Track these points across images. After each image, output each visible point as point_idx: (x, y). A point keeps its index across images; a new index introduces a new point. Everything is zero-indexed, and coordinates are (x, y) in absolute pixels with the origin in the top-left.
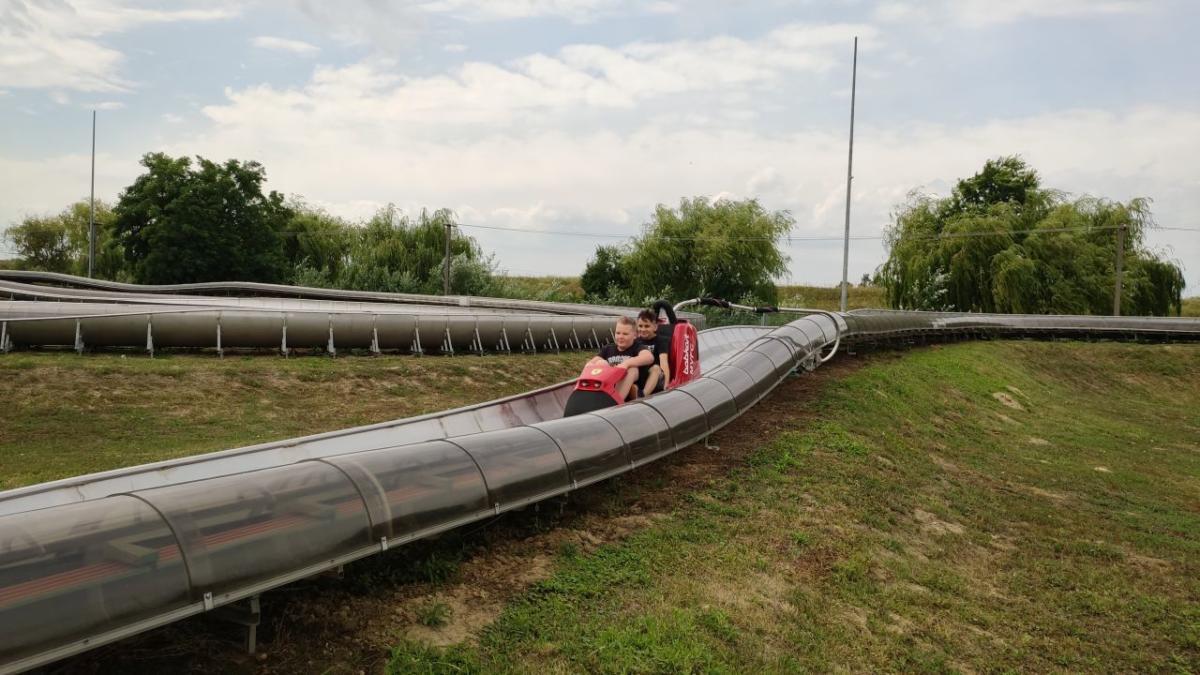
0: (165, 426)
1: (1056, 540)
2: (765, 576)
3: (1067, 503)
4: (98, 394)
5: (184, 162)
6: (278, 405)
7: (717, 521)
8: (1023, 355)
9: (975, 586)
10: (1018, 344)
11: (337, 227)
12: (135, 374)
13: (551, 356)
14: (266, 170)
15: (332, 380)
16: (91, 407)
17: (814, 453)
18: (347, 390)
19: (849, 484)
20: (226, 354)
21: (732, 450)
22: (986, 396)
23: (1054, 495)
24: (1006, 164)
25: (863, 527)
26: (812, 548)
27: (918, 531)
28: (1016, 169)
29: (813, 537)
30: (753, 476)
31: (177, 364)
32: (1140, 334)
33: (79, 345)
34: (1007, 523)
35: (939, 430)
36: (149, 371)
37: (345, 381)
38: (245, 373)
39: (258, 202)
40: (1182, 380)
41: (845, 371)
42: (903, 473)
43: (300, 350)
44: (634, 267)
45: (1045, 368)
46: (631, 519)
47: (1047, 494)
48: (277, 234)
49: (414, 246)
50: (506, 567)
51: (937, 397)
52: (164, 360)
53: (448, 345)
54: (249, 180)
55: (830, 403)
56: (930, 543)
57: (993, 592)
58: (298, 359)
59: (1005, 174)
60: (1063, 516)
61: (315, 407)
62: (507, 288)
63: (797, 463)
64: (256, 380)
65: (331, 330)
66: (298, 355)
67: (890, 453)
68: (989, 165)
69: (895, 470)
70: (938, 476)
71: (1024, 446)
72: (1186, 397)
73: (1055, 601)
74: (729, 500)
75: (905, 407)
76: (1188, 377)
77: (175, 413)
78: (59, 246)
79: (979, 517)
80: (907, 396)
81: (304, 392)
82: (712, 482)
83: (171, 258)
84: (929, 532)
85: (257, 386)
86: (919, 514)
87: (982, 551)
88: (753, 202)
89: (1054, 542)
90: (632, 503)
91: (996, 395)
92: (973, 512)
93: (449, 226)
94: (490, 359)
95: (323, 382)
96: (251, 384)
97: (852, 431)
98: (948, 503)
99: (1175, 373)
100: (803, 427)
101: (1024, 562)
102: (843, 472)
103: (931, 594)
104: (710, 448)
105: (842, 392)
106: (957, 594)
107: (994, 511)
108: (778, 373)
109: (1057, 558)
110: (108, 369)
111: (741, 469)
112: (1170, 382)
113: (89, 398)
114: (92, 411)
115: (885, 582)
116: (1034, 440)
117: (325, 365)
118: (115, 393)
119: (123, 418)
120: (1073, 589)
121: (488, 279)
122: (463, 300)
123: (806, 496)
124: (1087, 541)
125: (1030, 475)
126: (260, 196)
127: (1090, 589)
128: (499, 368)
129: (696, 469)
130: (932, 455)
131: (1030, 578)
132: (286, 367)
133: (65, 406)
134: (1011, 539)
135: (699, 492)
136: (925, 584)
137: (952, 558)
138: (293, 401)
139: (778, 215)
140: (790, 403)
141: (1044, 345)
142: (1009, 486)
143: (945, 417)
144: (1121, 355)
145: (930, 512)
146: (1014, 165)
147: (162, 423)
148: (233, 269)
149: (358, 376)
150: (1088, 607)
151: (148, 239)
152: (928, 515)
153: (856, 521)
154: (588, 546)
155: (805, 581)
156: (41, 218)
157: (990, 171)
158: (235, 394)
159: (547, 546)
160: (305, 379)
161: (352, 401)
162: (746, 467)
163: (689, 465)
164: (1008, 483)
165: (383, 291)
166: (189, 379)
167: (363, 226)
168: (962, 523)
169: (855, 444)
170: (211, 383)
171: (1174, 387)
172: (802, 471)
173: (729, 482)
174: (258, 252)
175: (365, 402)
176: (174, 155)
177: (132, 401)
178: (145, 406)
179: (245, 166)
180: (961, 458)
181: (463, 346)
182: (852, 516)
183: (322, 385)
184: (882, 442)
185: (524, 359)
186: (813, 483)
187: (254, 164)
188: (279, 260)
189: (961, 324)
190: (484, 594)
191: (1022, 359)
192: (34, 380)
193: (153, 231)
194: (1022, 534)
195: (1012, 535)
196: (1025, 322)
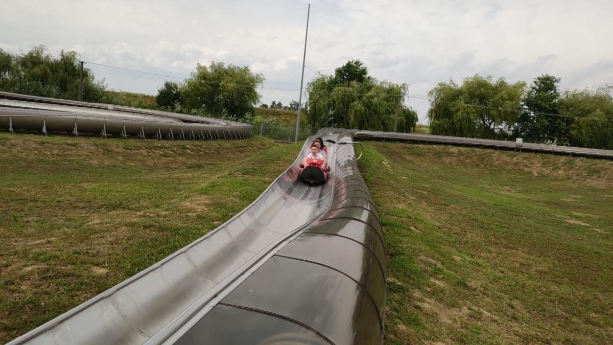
12: (56, 144)
15: (137, 150)
18: (146, 154)
24: (356, 63)
32: (410, 140)
36: (60, 143)
37: (143, 150)
38: (102, 145)
40: (424, 158)
44: (187, 94)
47: (421, 192)
59: (356, 68)
72: (426, 164)
76: (426, 157)
77: (92, 162)
81: (130, 154)
91: (383, 162)
95: (134, 150)
99: (422, 155)
112: (420, 158)
118: (55, 152)
125: (413, 187)
128: (197, 146)
139: (258, 75)
144: (405, 148)
146: (358, 63)
160: (127, 149)
171: (422, 161)
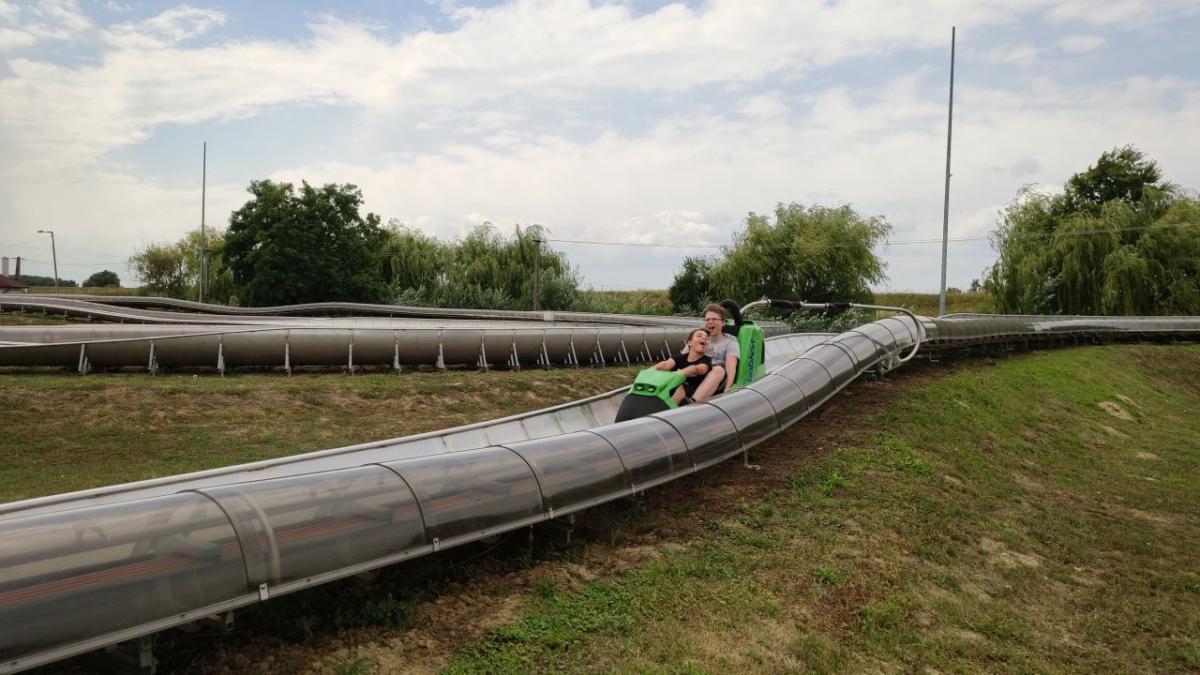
0: (219, 445)
1: (1154, 573)
2: (773, 623)
3: (1171, 528)
4: (161, 414)
5: (289, 187)
6: (336, 424)
7: (736, 553)
8: (1139, 361)
9: (1044, 631)
10: (1133, 349)
11: (433, 247)
12: (201, 393)
13: (620, 369)
14: (362, 193)
15: (393, 397)
16: (152, 428)
17: (870, 473)
18: (407, 407)
19: (904, 508)
20: (294, 373)
21: (777, 470)
22: (1091, 406)
23: (1156, 519)
24: (1122, 156)
25: (913, 560)
26: (840, 586)
27: (983, 564)
28: (1133, 161)
29: (844, 573)
30: (794, 499)
31: (242, 383)
33: (153, 366)
34: (1097, 552)
35: (1030, 445)
36: (214, 390)
37: (407, 398)
38: (308, 391)
39: (356, 224)
41: (926, 380)
42: (975, 495)
43: (368, 368)
44: (723, 277)
45: (1163, 374)
46: (636, 551)
47: (1148, 518)
48: (374, 255)
49: (506, 264)
50: (471, 609)
51: (1032, 408)
52: (233, 379)
53: (515, 360)
54: (347, 203)
55: (898, 415)
56: (996, 578)
57: (1066, 639)
58: (364, 376)
59: (1121, 167)
60: (1166, 544)
61: (372, 425)
62: (593, 303)
63: (846, 483)
64: (318, 398)
65: (397, 346)
66: (366, 372)
67: (962, 471)
68: (1104, 158)
69: (964, 491)
70: (1018, 498)
71: (1128, 462)
73: (1143, 651)
74: (760, 527)
75: (990, 419)
77: (233, 432)
78: (177, 273)
79: (1062, 546)
80: (993, 407)
81: (364, 410)
82: (746, 505)
83: (273, 281)
84: (995, 565)
85: (318, 404)
86: (986, 544)
87: (1059, 587)
88: (847, 207)
89: (1150, 576)
90: (648, 531)
91: (1102, 405)
92: (1056, 540)
93: (538, 242)
94: (556, 373)
95: (384, 399)
96: (313, 402)
97: (918, 447)
98: (1026, 529)
100: (862, 443)
101: (1111, 601)
102: (899, 494)
103: (985, 643)
104: (750, 467)
105: (916, 404)
106: (1019, 641)
107: (1081, 537)
108: (834, 383)
109: (1153, 595)
110: (174, 389)
111: (781, 491)
113: (152, 419)
114: (152, 432)
115: (928, 628)
116: (1142, 455)
117: (388, 381)
118: (179, 413)
119: (180, 438)
120: (1168, 635)
121: (576, 293)
122: (548, 315)
123: (849, 522)
124: (1192, 574)
125: (1130, 495)
126: (357, 218)
127: (1189, 636)
128: (564, 382)
129: (731, 490)
130: (1015, 474)
131: (1115, 621)
132: (349, 385)
133: (127, 427)
134: (1097, 571)
135: (728, 517)
136: (979, 630)
137: (1021, 596)
138: (351, 419)
139: (874, 220)
140: (854, 416)
141: (1163, 349)
142: (1104, 508)
143: (1038, 430)
145: (1000, 540)
146: (1128, 155)
147: (217, 442)
148: (331, 290)
149: (420, 393)
150: (1184, 659)
151: (253, 263)
152: (996, 545)
153: (906, 552)
154: (575, 583)
155: (822, 629)
156: (162, 247)
157: (1105, 166)
158: (296, 412)
159: (526, 584)
160: (366, 396)
161: (410, 418)
162: (787, 489)
163: (724, 486)
164: (1103, 504)
165: (475, 308)
166: (254, 398)
167: (458, 244)
168: (1038, 553)
169: (918, 462)
170: (273, 401)
172: (852, 494)
173: (765, 506)
174: (354, 273)
175: (423, 419)
176: (277, 180)
177: (194, 420)
178: (205, 426)
179: (342, 190)
180: (1051, 476)
181: (530, 361)
182: (901, 547)
183: (383, 402)
184: (954, 459)
185: (591, 372)
186: (860, 507)
187: (350, 187)
188: (374, 280)
189: (1069, 328)
190: (430, 643)
191: (1137, 364)
192: (103, 401)
193: (258, 254)
194: (1113, 566)
195: (1100, 566)
196: (1141, 324)
